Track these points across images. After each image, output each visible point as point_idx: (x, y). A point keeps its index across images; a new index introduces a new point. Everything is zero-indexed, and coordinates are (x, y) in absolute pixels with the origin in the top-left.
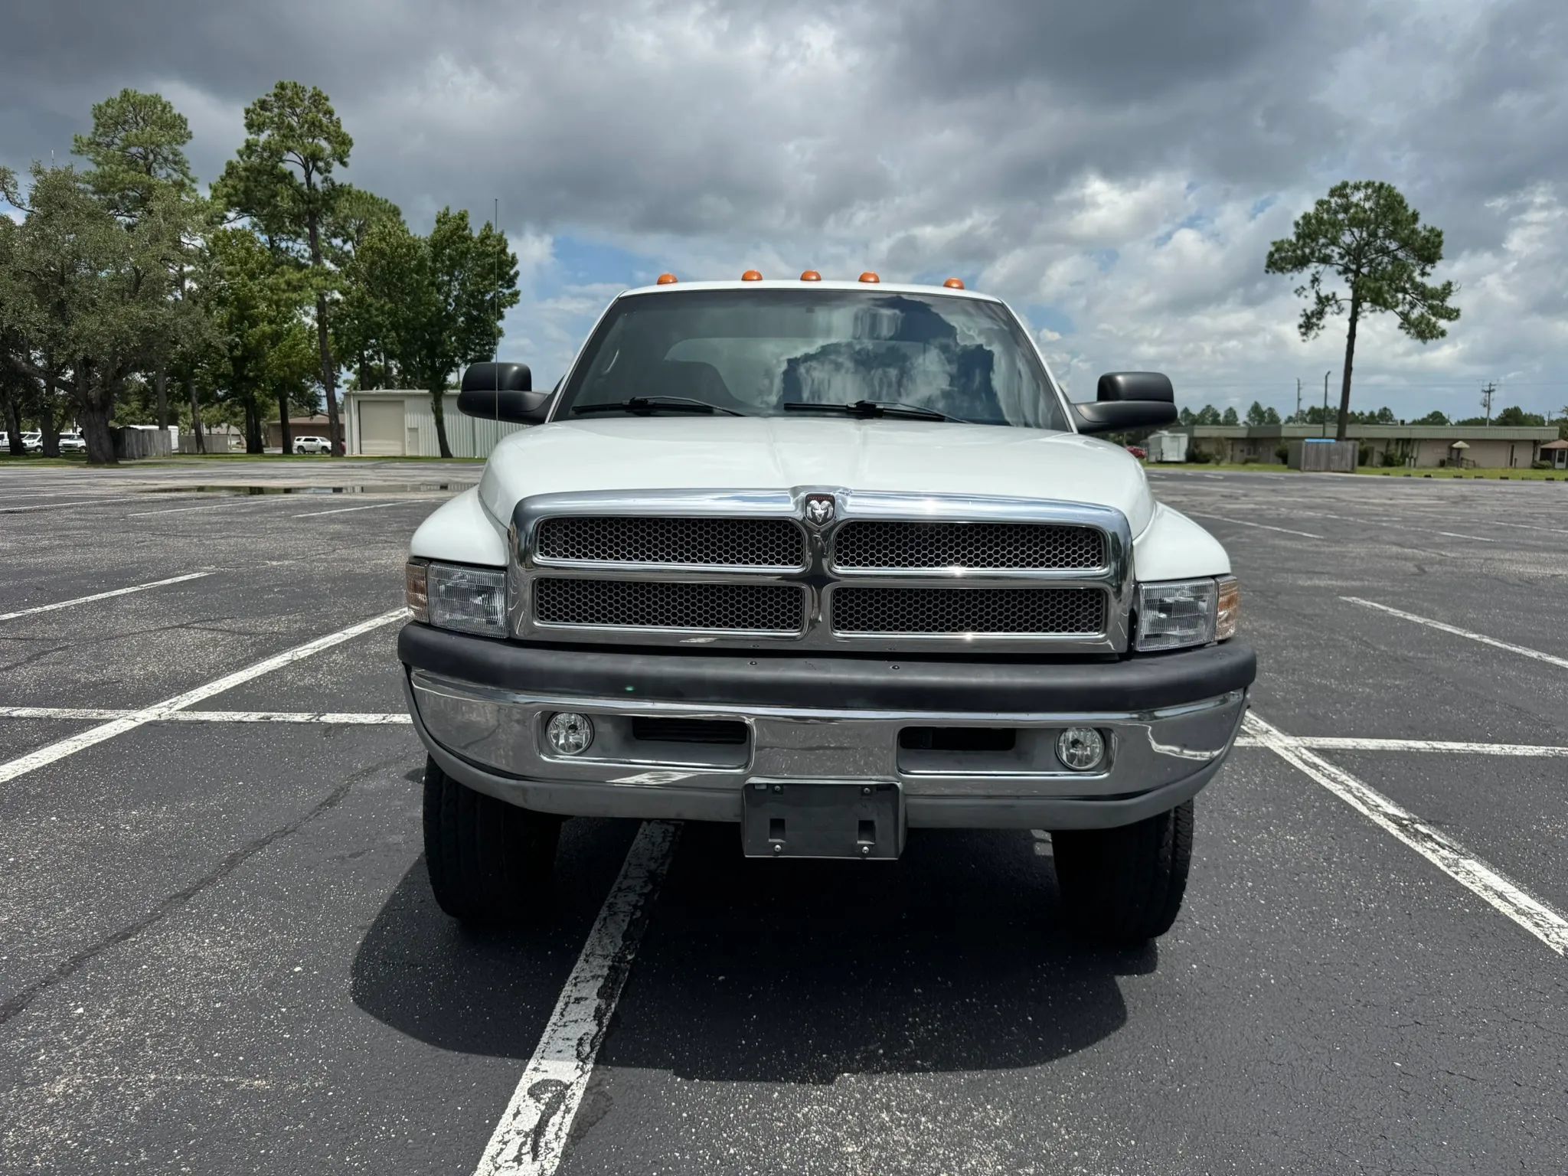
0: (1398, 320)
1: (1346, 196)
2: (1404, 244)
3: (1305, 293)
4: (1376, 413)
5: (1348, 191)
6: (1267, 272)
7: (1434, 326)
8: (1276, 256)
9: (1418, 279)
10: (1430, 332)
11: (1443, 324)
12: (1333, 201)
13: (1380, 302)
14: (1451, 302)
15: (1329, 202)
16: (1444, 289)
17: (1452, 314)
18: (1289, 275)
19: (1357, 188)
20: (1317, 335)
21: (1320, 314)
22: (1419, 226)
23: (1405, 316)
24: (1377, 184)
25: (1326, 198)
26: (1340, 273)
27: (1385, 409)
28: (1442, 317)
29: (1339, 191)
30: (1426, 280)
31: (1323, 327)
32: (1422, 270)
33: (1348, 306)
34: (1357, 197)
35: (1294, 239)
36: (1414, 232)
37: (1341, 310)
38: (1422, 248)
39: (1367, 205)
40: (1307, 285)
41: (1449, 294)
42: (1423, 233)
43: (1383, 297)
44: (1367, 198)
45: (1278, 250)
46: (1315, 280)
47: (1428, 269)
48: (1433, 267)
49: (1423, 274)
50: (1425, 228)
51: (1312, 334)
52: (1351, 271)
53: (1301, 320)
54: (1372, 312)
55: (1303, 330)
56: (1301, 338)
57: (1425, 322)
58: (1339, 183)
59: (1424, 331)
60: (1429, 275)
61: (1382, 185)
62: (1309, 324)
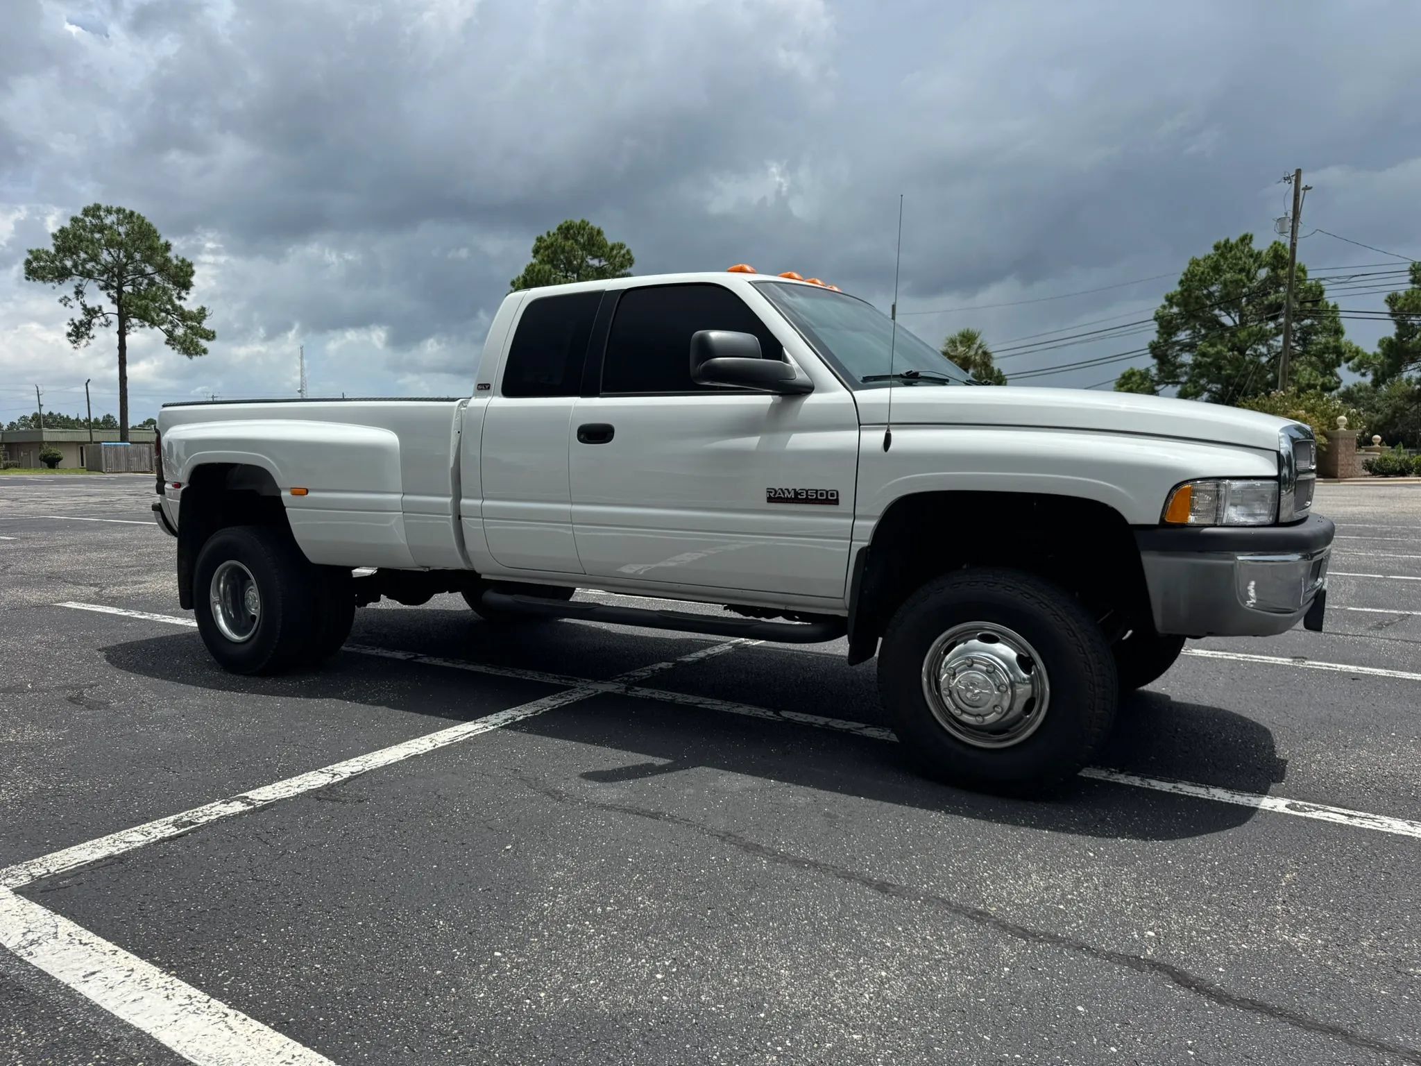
0: (165, 337)
1: (99, 217)
2: (161, 270)
3: (70, 303)
4: (101, 419)
5: (102, 214)
6: (28, 279)
7: (197, 345)
8: (35, 264)
9: (177, 302)
10: (194, 349)
11: (204, 343)
12: (87, 219)
13: (146, 317)
14: (207, 325)
15: (83, 220)
16: (199, 313)
17: (210, 336)
18: (51, 284)
19: (109, 211)
20: (88, 344)
21: (88, 325)
22: (170, 255)
23: (170, 334)
24: (127, 212)
25: (80, 216)
26: (102, 289)
27: (108, 416)
28: (201, 337)
29: (93, 211)
30: (181, 303)
31: (93, 337)
32: (178, 294)
33: (115, 319)
34: (109, 220)
35: (52, 250)
36: (168, 260)
37: (108, 324)
38: (176, 275)
39: (122, 230)
40: (71, 295)
41: (204, 317)
42: (175, 262)
43: (150, 315)
44: (120, 223)
45: (37, 258)
46: (79, 293)
47: (183, 294)
48: (187, 293)
49: (180, 298)
50: (177, 257)
51: (84, 342)
52: (113, 287)
53: (70, 329)
54: (141, 327)
55: (73, 338)
56: (71, 346)
57: (188, 340)
58: (91, 205)
59: (189, 347)
60: (185, 299)
61: (132, 213)
62: (79, 332)
